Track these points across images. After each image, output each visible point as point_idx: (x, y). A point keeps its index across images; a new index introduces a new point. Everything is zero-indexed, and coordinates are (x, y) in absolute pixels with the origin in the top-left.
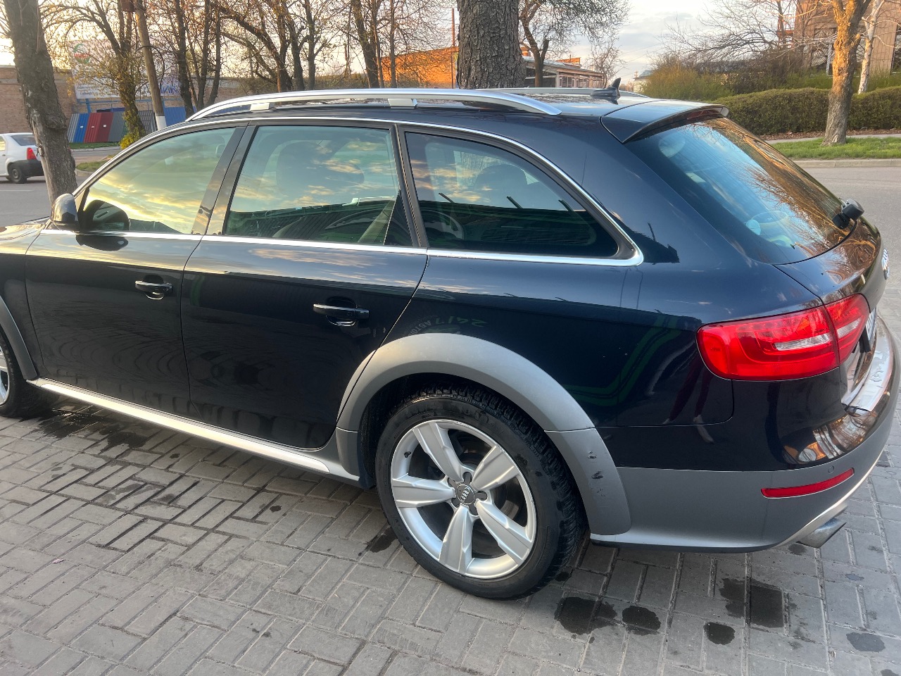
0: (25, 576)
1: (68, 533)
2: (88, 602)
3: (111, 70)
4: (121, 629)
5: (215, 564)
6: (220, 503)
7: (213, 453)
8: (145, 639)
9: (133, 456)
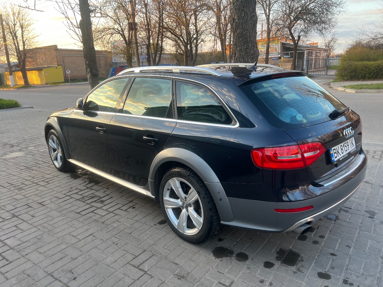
0: (52, 219)
1: (69, 208)
2: (68, 228)
3: (124, 52)
4: (75, 237)
5: (108, 222)
6: (117, 204)
7: (120, 188)
8: (80, 240)
9: (95, 187)
